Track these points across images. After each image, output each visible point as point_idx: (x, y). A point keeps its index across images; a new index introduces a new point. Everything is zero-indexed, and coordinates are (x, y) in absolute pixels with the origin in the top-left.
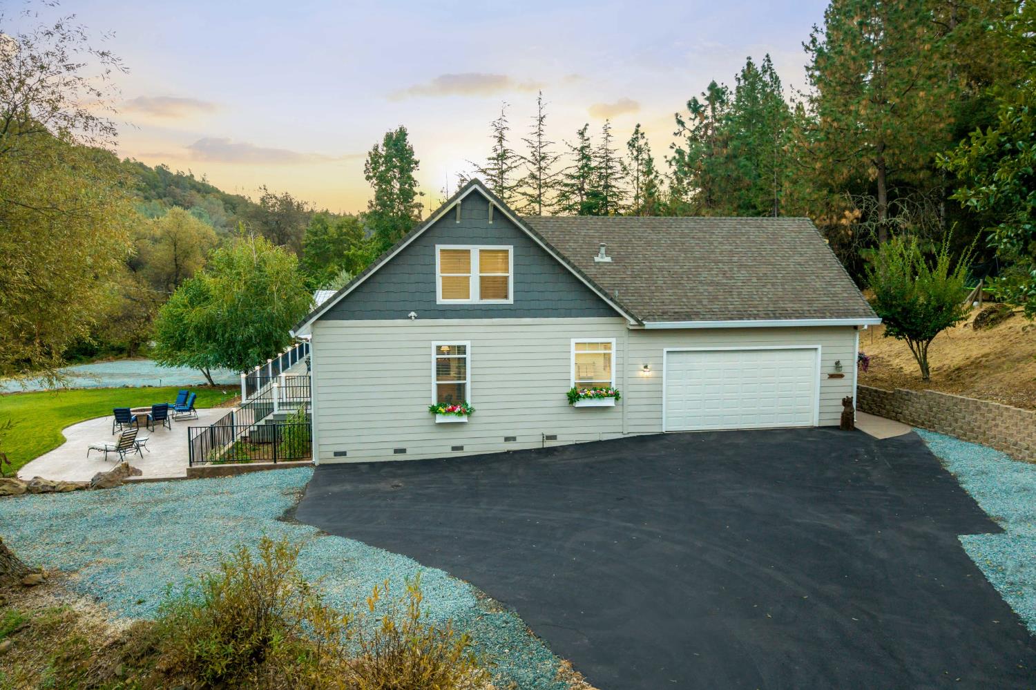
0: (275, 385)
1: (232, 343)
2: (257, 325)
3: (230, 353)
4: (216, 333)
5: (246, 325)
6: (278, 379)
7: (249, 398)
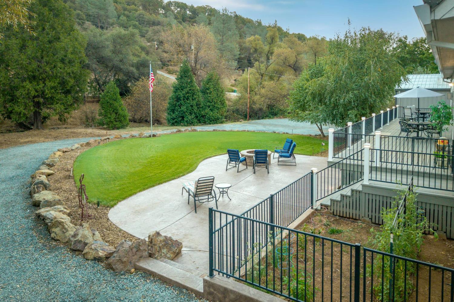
0: (367, 146)
1: (336, 106)
2: (356, 92)
3: (334, 113)
4: (326, 98)
5: (348, 92)
6: (371, 137)
7: (337, 156)
